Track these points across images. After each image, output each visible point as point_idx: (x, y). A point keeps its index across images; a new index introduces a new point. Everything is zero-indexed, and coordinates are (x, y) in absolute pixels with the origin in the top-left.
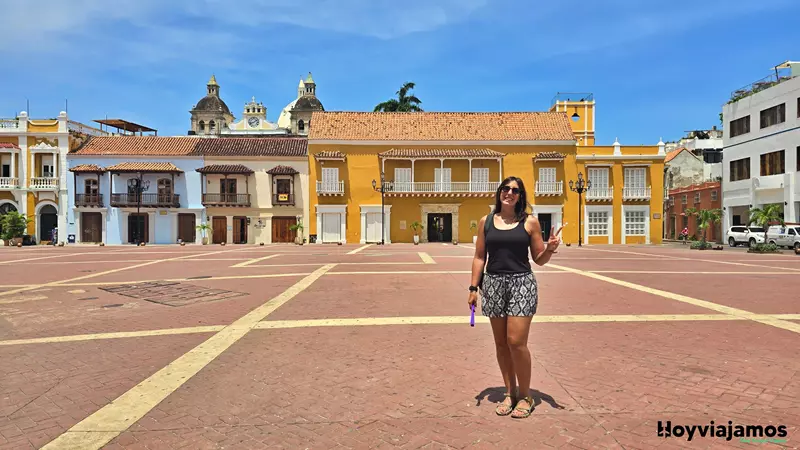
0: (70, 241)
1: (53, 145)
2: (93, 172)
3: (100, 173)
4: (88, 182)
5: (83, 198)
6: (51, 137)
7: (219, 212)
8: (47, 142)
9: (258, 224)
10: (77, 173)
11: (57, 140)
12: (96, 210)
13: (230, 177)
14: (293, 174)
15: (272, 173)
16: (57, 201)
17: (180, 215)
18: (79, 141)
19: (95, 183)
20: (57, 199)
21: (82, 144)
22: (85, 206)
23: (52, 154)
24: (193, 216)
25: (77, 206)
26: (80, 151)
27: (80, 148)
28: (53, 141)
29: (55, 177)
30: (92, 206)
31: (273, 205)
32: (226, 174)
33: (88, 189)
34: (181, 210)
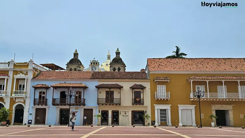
0: (29, 123)
1: (25, 75)
2: (44, 88)
3: (47, 88)
4: (40, 93)
5: (37, 101)
6: (25, 71)
7: (105, 108)
8: (23, 74)
9: (124, 114)
10: (36, 88)
11: (27, 72)
12: (43, 107)
13: (112, 90)
14: (143, 88)
15: (132, 88)
16: (24, 102)
17: (85, 110)
18: (36, 73)
19: (44, 93)
20: (25, 101)
21: (38, 75)
22: (38, 105)
23: (25, 79)
24: (92, 110)
25: (35, 105)
26: (37, 78)
27: (37, 76)
28: (25, 73)
29: (25, 90)
30: (42, 105)
31: (133, 104)
32: (110, 88)
33: (40, 96)
34: (86, 107)
